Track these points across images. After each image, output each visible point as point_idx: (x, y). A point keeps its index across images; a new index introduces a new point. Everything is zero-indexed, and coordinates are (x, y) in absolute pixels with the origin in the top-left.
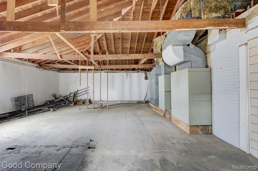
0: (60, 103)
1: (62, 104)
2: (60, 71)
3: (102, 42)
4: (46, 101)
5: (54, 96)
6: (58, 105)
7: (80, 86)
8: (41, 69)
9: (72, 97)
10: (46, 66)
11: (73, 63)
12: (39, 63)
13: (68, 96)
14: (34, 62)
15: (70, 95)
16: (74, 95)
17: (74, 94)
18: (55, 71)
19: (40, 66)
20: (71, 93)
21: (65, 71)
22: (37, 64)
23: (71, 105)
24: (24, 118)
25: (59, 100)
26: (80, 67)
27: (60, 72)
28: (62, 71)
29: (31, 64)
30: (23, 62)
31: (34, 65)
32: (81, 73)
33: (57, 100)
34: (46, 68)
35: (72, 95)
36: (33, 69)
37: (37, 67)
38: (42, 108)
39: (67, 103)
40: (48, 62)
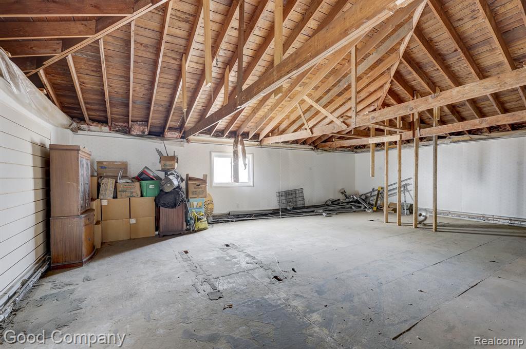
0: (350, 205)
1: (353, 207)
2: (355, 150)
3: (411, 77)
4: (328, 199)
5: (342, 193)
6: (344, 208)
7: (373, 176)
8: (319, 152)
9: (375, 198)
10: (325, 146)
11: (354, 135)
12: (314, 142)
13: (369, 195)
14: (304, 142)
15: (371, 192)
16: (378, 194)
17: (379, 191)
18: (344, 151)
19: (316, 147)
20: (373, 189)
21: (363, 150)
22: (310, 144)
23: (368, 211)
24: (285, 218)
25: (351, 200)
26: (372, 141)
27: (356, 152)
28: (358, 150)
29: (302, 146)
30: (290, 146)
31: (306, 147)
32: (376, 153)
33: (348, 200)
34: (326, 148)
35: (376, 193)
36: (306, 153)
37: (312, 149)
38: (315, 209)
39: (363, 207)
40: (324, 139)
